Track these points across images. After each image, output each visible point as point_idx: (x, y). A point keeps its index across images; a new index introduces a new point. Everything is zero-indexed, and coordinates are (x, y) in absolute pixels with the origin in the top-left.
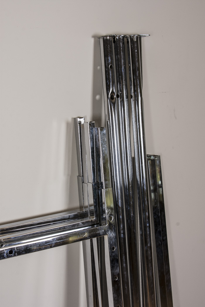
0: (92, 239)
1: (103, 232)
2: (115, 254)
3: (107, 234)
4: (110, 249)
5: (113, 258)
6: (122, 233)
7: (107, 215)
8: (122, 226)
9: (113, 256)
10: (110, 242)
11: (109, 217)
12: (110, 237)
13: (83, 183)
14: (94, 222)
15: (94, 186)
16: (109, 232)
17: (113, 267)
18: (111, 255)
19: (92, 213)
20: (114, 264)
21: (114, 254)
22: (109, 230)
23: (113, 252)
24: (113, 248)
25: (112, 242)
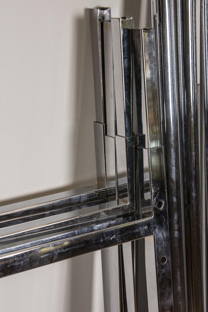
0: (122, 245)
1: (144, 230)
2: (166, 270)
3: (153, 234)
4: (158, 260)
5: (162, 278)
6: (176, 230)
7: (154, 199)
8: (176, 217)
9: (163, 274)
10: (158, 249)
11: (157, 200)
12: (159, 239)
13: (106, 136)
14: (127, 210)
15: (129, 143)
16: (157, 230)
17: (161, 296)
18: (160, 272)
19: (122, 192)
20: (165, 289)
21: (164, 271)
22: (156, 226)
23: (163, 267)
24: (164, 260)
25: (162, 248)
